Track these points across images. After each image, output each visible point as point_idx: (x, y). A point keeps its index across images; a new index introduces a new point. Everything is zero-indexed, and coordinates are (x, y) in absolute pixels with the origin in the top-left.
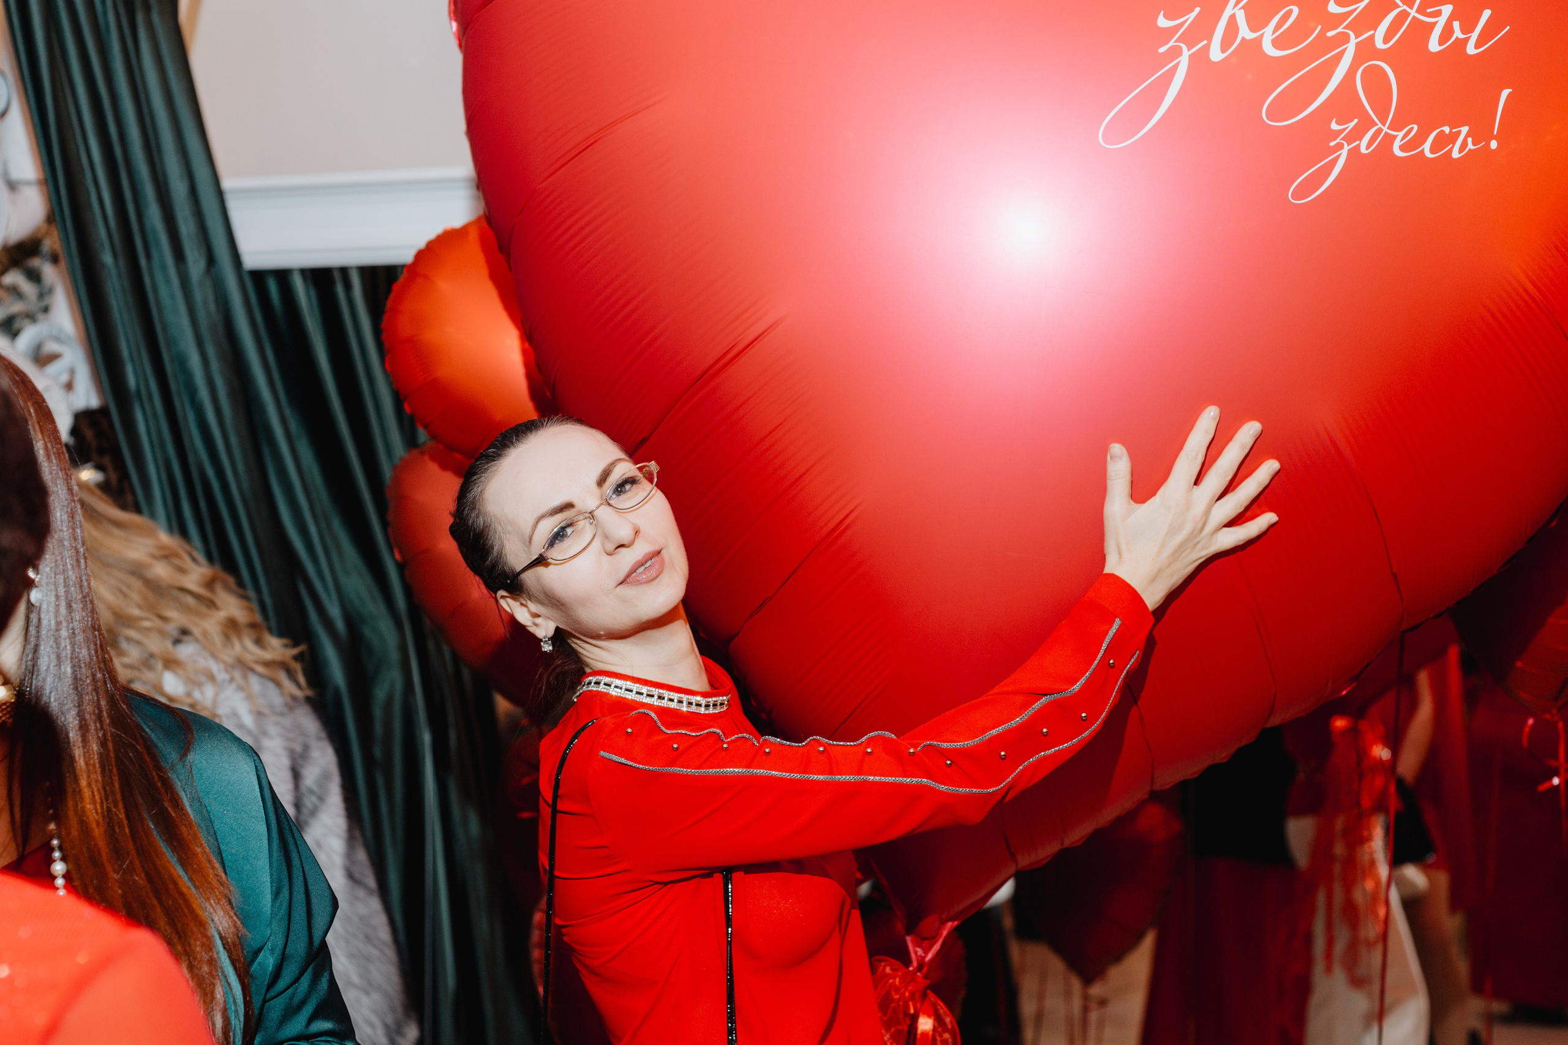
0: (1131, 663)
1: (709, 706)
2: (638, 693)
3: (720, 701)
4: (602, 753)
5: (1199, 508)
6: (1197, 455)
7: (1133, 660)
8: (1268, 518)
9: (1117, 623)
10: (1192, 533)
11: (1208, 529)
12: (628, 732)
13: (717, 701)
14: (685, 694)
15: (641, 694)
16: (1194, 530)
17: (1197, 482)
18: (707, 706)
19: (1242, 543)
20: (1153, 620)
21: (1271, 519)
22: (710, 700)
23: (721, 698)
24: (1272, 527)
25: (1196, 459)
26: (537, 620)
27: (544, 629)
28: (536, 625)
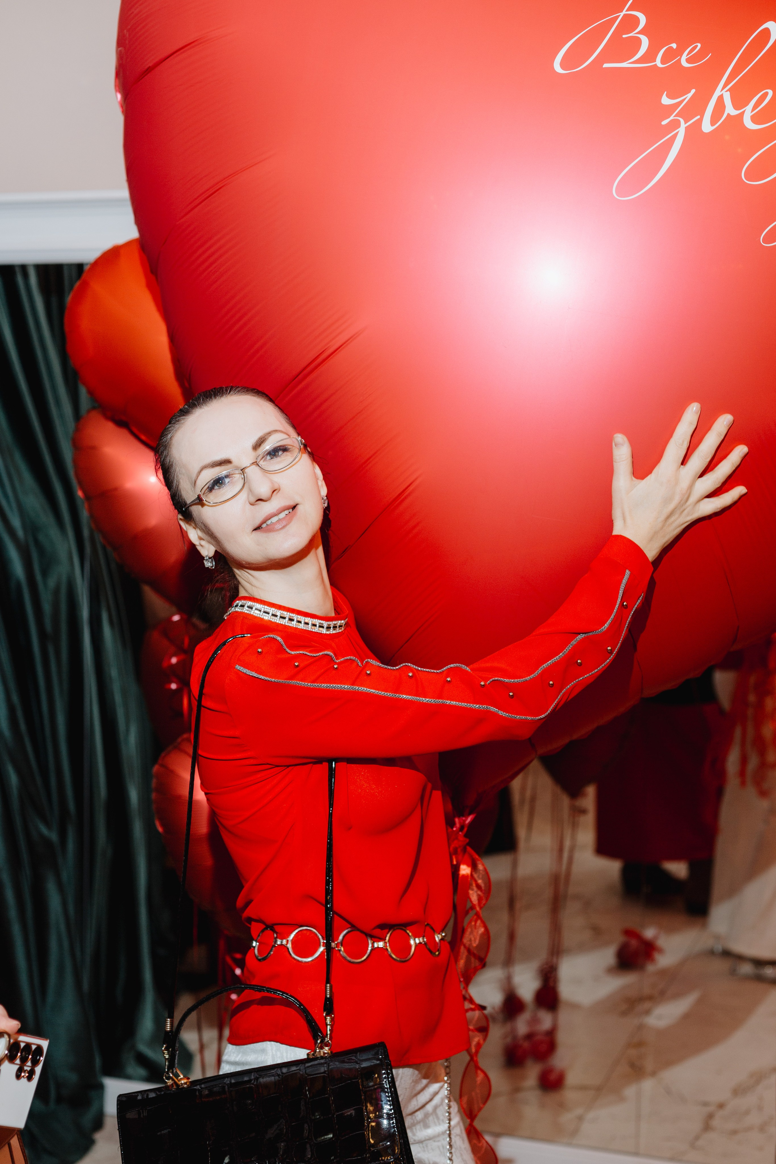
0: (638, 603)
1: (330, 628)
2: (273, 615)
3: (338, 624)
4: (238, 667)
5: (684, 484)
6: (683, 442)
7: (639, 601)
8: (739, 491)
9: (628, 573)
10: (680, 503)
11: (693, 499)
12: (259, 652)
13: (336, 624)
14: (311, 618)
15: (276, 616)
16: (681, 501)
17: (684, 462)
18: (328, 628)
19: (719, 510)
20: (652, 569)
21: (741, 491)
22: (331, 623)
23: (340, 622)
24: (742, 497)
25: (682, 445)
26: (203, 543)
27: (207, 550)
28: (202, 546)
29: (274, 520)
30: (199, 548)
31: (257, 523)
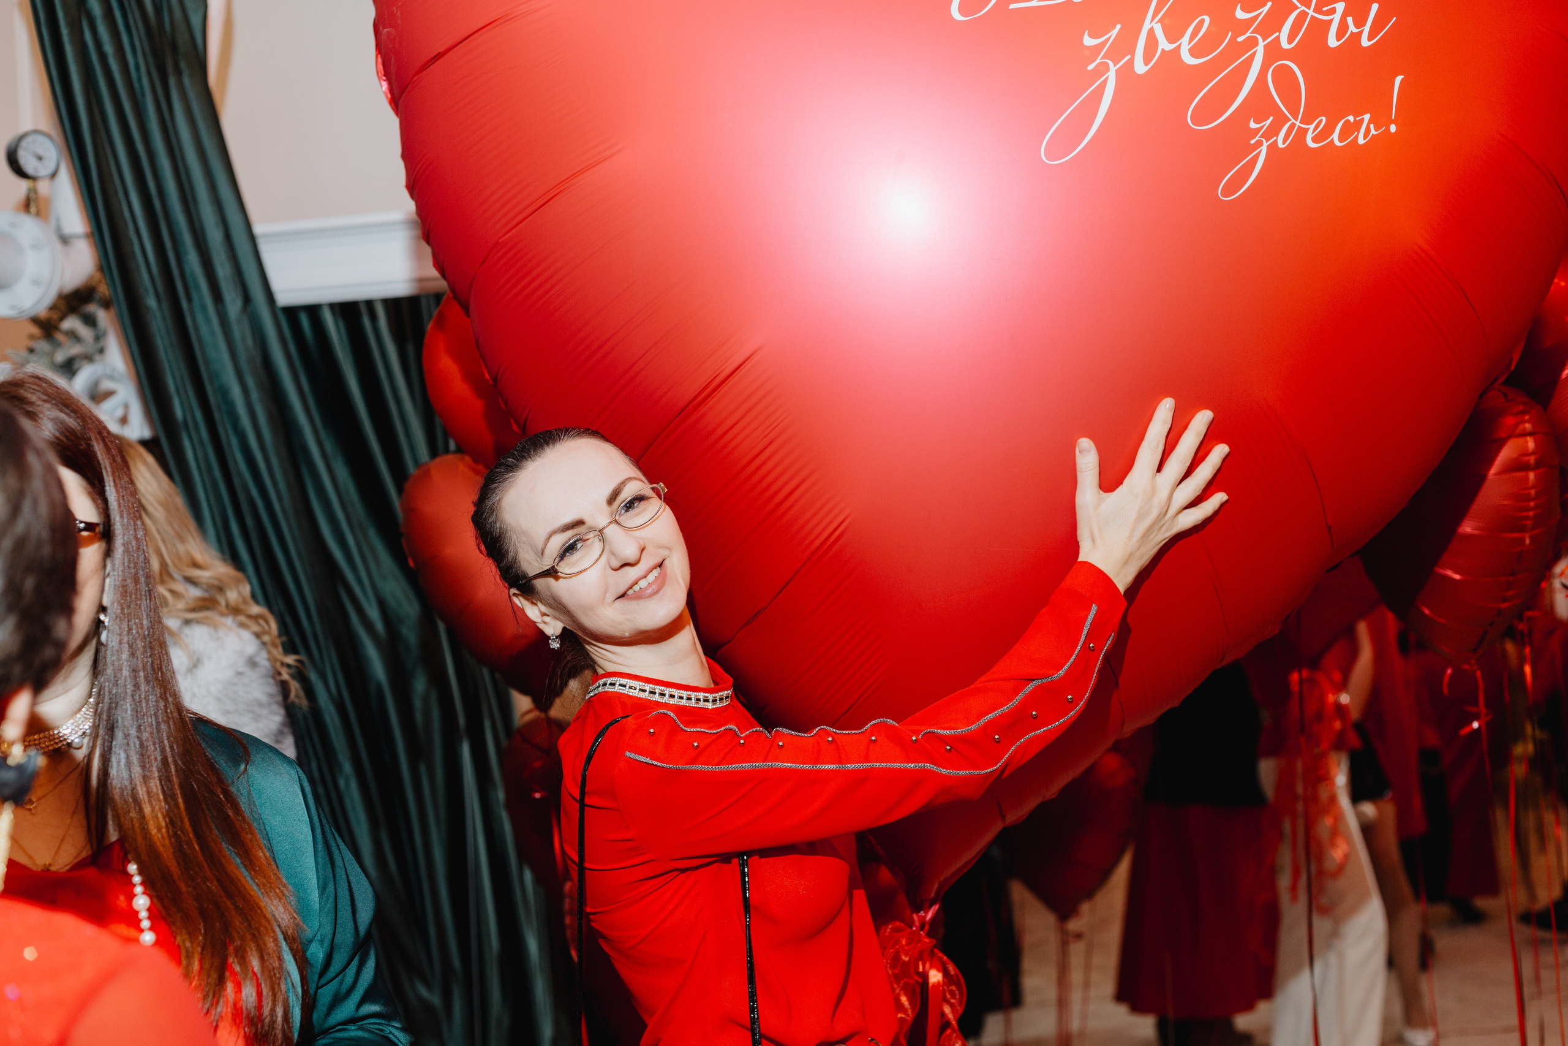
0: (1108, 643)
1: (715, 700)
5: (1163, 493)
6: (1158, 443)
7: (1110, 641)
8: (1219, 498)
9: (1093, 608)
10: (1157, 517)
11: (1173, 511)
13: (721, 696)
14: (691, 692)
15: (654, 693)
16: (1159, 515)
17: (1159, 469)
19: (1198, 523)
20: (1125, 602)
21: (1222, 499)
22: (716, 695)
23: (724, 693)
25: (1157, 447)
26: (547, 619)
27: (552, 627)
28: (545, 623)
29: (643, 584)
30: (541, 626)
31: (621, 591)
